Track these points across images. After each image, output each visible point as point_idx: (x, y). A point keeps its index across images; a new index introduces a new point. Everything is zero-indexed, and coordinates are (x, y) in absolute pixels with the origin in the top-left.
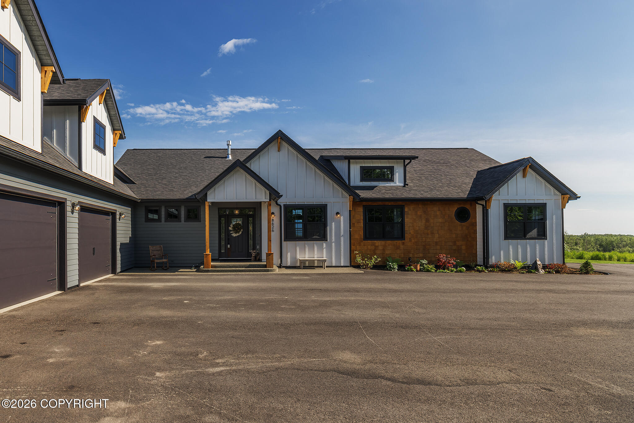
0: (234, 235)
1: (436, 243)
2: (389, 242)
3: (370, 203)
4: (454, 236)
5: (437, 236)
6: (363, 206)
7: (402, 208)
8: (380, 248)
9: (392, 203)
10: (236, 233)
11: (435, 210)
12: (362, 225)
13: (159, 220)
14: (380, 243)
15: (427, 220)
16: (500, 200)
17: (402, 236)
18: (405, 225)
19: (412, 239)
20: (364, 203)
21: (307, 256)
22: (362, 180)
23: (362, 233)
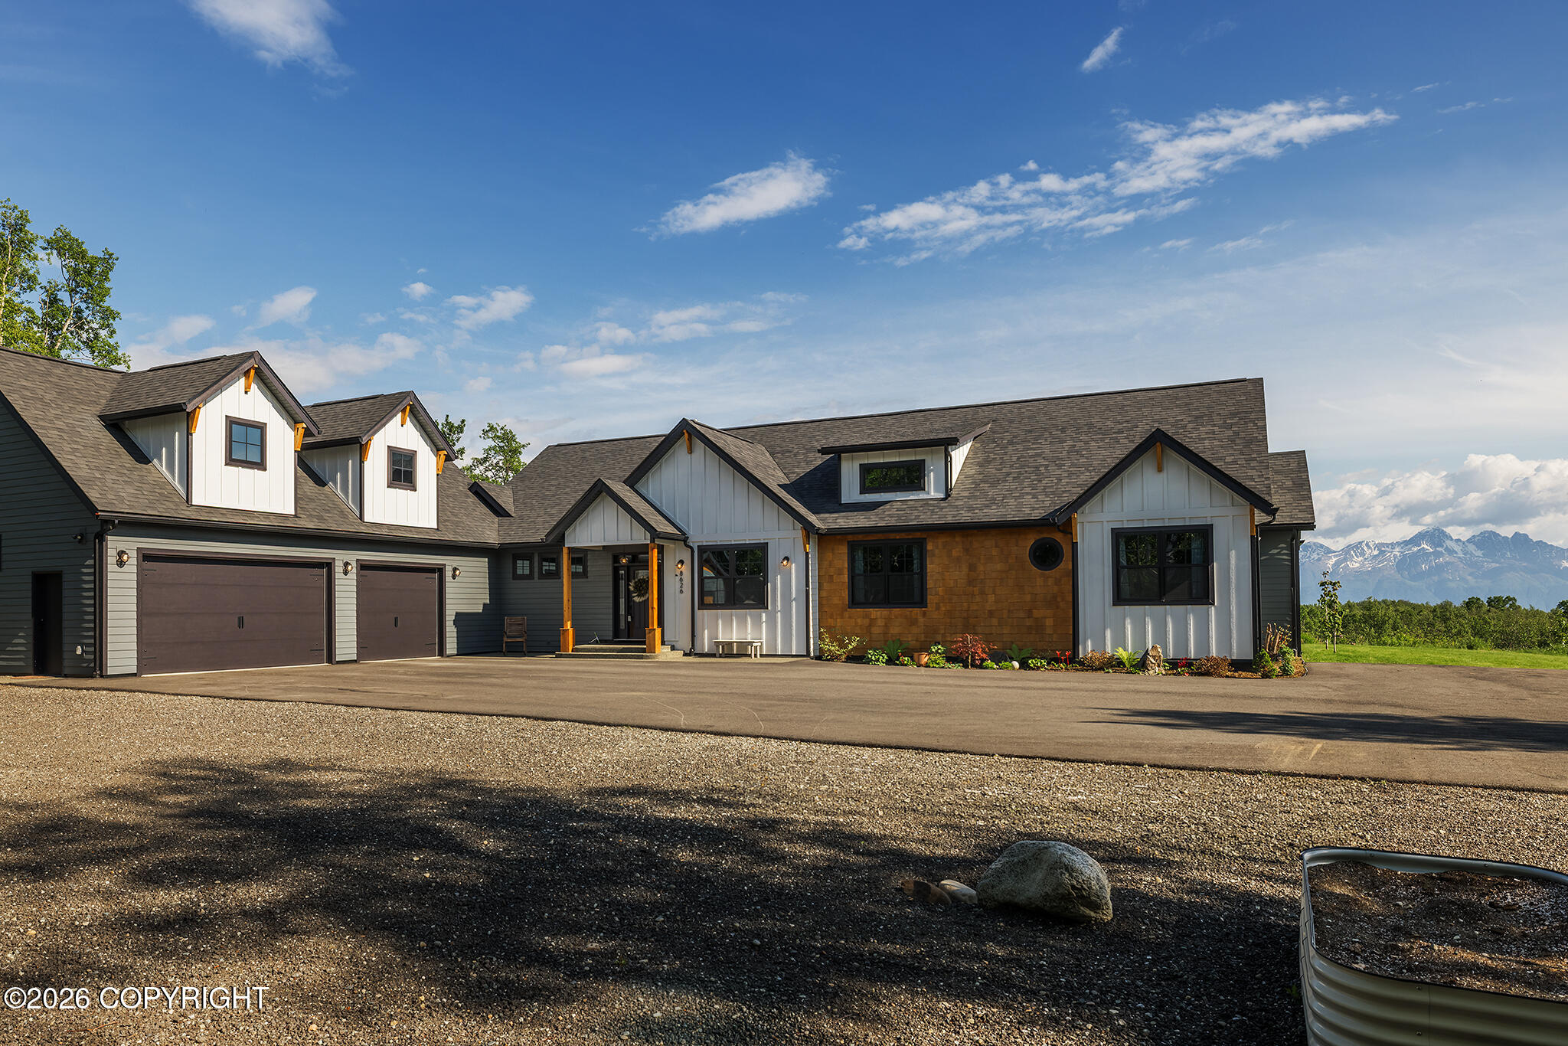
0: (637, 599)
1: (991, 613)
2: (897, 611)
3: (860, 537)
4: (1028, 598)
5: (991, 598)
6: (848, 542)
7: (921, 544)
8: (881, 622)
9: (903, 536)
10: (638, 596)
11: (989, 545)
12: (845, 578)
13: (530, 577)
14: (879, 613)
15: (972, 568)
16: (1105, 523)
17: (922, 602)
18: (928, 578)
19: (941, 604)
20: (850, 538)
21: (735, 636)
22: (864, 490)
23: (845, 594)
